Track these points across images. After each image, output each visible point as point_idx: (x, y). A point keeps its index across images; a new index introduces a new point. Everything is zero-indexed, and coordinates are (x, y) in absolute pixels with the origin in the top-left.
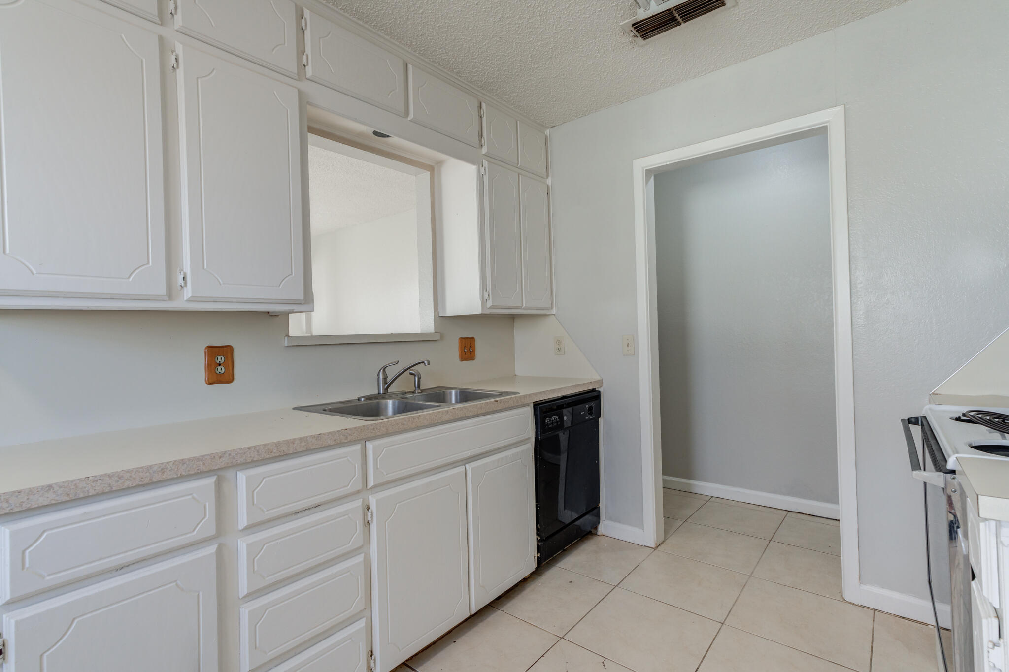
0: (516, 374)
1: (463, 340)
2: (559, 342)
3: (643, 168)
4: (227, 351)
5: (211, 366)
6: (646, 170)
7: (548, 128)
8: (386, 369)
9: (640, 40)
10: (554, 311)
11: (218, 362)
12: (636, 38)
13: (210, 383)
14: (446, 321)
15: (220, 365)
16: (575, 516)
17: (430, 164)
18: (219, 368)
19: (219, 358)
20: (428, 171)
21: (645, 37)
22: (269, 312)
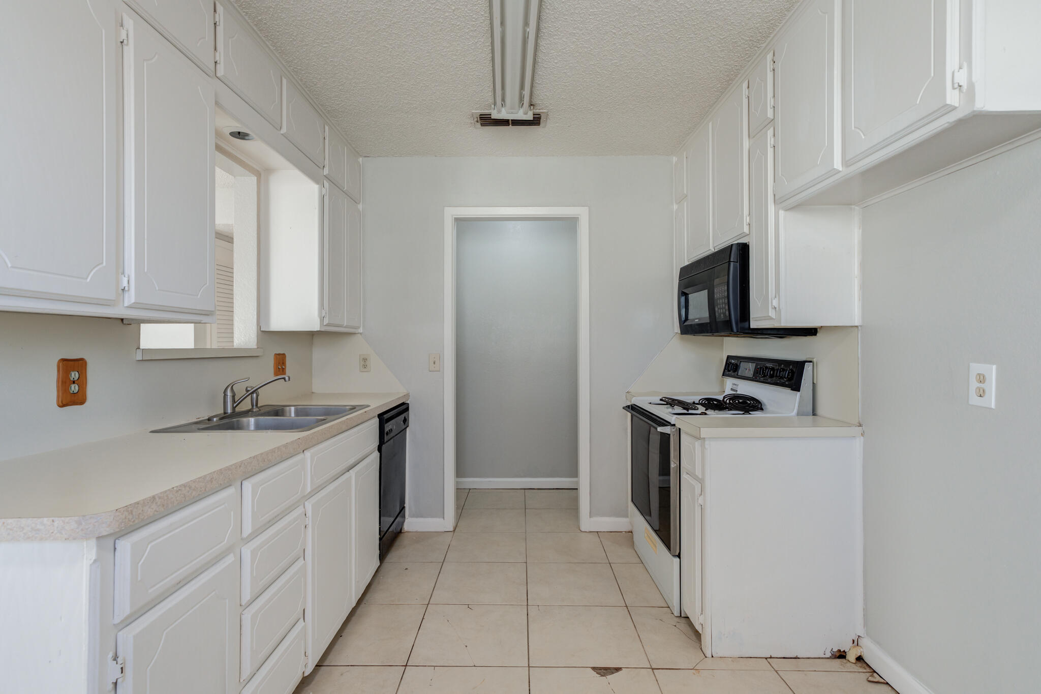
0: (313, 391)
1: (278, 356)
2: (365, 360)
3: (452, 216)
4: (79, 365)
5: (64, 383)
6: (455, 218)
7: (361, 156)
8: (234, 387)
9: (479, 125)
10: (361, 330)
11: (72, 379)
12: (476, 123)
13: (62, 405)
14: (267, 335)
15: (74, 382)
16: (392, 519)
17: (258, 169)
18: (73, 386)
19: (73, 374)
20: (256, 176)
21: (482, 125)
22: (122, 320)
